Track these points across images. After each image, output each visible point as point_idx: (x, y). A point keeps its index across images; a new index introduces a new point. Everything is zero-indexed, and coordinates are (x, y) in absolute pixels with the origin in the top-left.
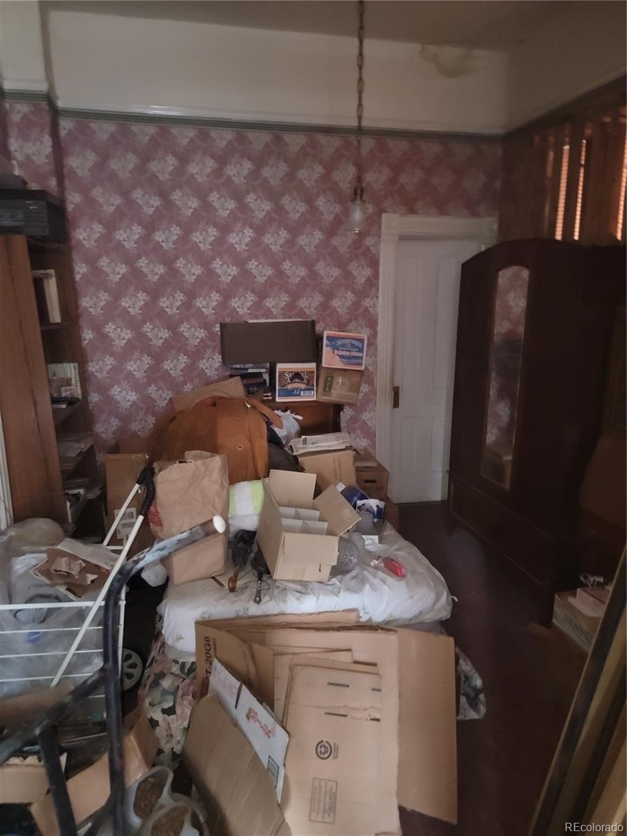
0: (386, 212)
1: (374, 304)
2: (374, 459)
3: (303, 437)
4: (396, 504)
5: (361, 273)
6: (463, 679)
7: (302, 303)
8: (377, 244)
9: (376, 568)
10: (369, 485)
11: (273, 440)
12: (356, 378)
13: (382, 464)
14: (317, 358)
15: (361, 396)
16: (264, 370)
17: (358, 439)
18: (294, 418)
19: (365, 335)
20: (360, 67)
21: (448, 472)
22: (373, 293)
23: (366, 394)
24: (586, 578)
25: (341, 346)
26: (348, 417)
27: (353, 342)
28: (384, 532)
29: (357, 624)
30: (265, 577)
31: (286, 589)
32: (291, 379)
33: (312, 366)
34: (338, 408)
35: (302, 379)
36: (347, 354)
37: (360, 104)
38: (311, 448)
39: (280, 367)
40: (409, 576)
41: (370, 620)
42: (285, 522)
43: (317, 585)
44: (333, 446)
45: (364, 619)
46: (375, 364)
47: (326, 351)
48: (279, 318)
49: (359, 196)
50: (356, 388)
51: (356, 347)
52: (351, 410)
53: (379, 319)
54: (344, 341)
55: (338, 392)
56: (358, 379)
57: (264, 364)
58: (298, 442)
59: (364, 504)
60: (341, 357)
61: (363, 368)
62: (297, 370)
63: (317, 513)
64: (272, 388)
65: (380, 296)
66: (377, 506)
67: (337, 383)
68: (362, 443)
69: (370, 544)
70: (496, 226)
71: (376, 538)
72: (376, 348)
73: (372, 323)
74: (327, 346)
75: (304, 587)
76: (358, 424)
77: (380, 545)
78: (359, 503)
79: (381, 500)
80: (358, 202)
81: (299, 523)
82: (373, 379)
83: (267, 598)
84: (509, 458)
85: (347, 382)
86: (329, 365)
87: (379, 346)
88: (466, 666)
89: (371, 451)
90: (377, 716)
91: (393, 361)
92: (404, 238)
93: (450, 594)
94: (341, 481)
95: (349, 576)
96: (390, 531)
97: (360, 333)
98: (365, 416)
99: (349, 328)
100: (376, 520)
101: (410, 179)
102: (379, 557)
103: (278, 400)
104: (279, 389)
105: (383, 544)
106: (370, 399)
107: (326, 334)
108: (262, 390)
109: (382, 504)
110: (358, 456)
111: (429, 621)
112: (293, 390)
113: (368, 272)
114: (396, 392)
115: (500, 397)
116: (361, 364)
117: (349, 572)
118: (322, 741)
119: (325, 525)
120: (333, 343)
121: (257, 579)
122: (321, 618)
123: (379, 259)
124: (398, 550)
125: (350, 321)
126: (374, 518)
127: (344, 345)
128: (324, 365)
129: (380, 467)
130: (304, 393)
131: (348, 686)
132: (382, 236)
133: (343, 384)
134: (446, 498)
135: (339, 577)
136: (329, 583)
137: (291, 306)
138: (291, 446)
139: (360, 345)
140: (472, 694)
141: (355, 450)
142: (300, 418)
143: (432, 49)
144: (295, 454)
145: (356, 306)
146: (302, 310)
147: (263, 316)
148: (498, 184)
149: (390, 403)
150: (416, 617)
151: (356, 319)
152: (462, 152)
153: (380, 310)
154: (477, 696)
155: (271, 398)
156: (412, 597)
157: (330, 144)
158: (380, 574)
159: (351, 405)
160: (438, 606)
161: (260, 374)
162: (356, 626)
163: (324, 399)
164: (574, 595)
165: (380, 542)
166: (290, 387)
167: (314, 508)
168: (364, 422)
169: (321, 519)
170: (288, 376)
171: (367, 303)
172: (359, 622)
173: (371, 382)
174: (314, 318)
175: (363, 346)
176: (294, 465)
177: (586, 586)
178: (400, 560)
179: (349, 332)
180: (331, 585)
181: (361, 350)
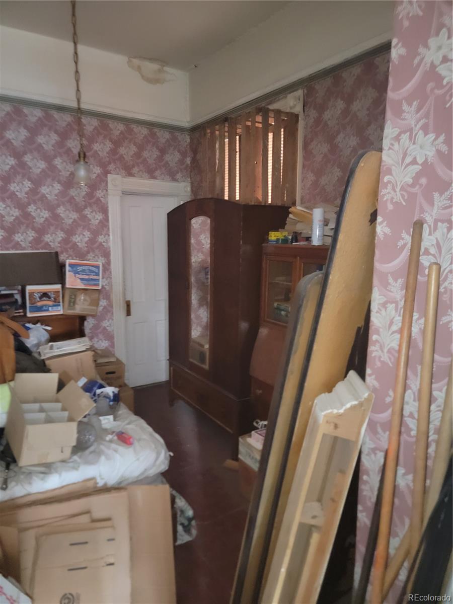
0: (111, 173)
1: (107, 240)
2: (113, 355)
3: (50, 344)
4: (132, 388)
5: (95, 218)
6: (179, 513)
7: (48, 238)
8: (105, 196)
9: (111, 441)
10: (110, 376)
11: (21, 348)
12: (95, 295)
13: (120, 359)
14: (62, 281)
15: (100, 308)
16: (16, 292)
17: (100, 341)
18: (44, 329)
19: (100, 262)
20: (76, 63)
21: (168, 360)
22: (105, 232)
23: (105, 307)
24: (257, 423)
25: (81, 271)
26: (91, 325)
27: (91, 268)
28: (118, 411)
29: (96, 489)
30: (12, 467)
31: (30, 473)
32: (41, 298)
33: (58, 287)
34: (82, 319)
35: (49, 297)
36: (87, 277)
37: (78, 90)
38: (57, 352)
39: (29, 288)
40: (136, 444)
41: (105, 484)
42: (28, 416)
43: (59, 464)
44: (76, 349)
45: (101, 483)
46: (110, 284)
47: (69, 276)
48: (28, 250)
49: (82, 158)
50: (96, 303)
51: (93, 272)
52: (94, 319)
53: (112, 251)
54: (84, 268)
55: (81, 306)
56: (97, 295)
57: (16, 287)
58: (45, 349)
59: (102, 392)
60: (82, 279)
61: (100, 288)
62: (45, 291)
63: (59, 405)
64: (23, 306)
65: (111, 234)
66: (113, 392)
67: (80, 300)
68: (102, 344)
69: (106, 423)
70: (189, 189)
71: (111, 417)
72: (111, 272)
73: (106, 254)
74: (69, 271)
75: (47, 468)
76: (100, 330)
77: (115, 422)
78: (98, 391)
79: (116, 387)
80: (82, 162)
81: (42, 416)
82: (110, 295)
83: (13, 484)
84: (207, 346)
85: (88, 298)
86: (72, 286)
87: (112, 271)
88: (181, 503)
89: (111, 349)
90: (112, 561)
91: (124, 282)
92: (125, 193)
93: (167, 451)
94: (84, 376)
95: (87, 452)
96: (123, 410)
97: (97, 261)
98: (105, 324)
99: (89, 258)
100: (111, 403)
101: (127, 151)
102: (113, 432)
103: (29, 315)
104: (30, 307)
105: (117, 421)
106: (108, 310)
107: (68, 262)
108: (14, 308)
109: (116, 390)
110: (97, 354)
111: (151, 475)
112: (42, 307)
113: (99, 216)
114: (128, 305)
115: (201, 305)
116: (98, 285)
117: (87, 448)
118: (66, 594)
119: (66, 414)
120: (75, 269)
121: (4, 469)
122: (63, 491)
123: (108, 207)
124: (129, 424)
125: (88, 252)
126: (110, 401)
127: (83, 271)
128: (68, 285)
129: (118, 362)
130: (52, 309)
131: (86, 543)
132: (109, 191)
133: (85, 300)
134: (168, 379)
135: (79, 454)
136: (71, 460)
137: (37, 241)
138: (39, 352)
139: (96, 270)
140: (186, 523)
141: (93, 351)
142: (49, 328)
143: (136, 62)
144: (43, 358)
145: (92, 241)
146: (47, 244)
147: (13, 248)
148: (188, 161)
149: (123, 312)
150: (142, 474)
151: (93, 251)
152: (164, 136)
153: (111, 244)
154: (190, 524)
155: (22, 314)
156: (138, 459)
157: (63, 120)
158: (113, 446)
159: (93, 316)
160: (158, 462)
161: (12, 295)
162: (94, 491)
163: (70, 312)
164: (250, 436)
165: (115, 420)
166: (39, 304)
167: (57, 401)
168: (105, 328)
169: (64, 409)
170: (37, 296)
171: (101, 239)
172: (96, 487)
173: (108, 297)
174: (59, 250)
175: (99, 270)
176: (42, 367)
177: (257, 428)
178: (131, 433)
179: (88, 261)
180: (73, 462)
181: (98, 274)
